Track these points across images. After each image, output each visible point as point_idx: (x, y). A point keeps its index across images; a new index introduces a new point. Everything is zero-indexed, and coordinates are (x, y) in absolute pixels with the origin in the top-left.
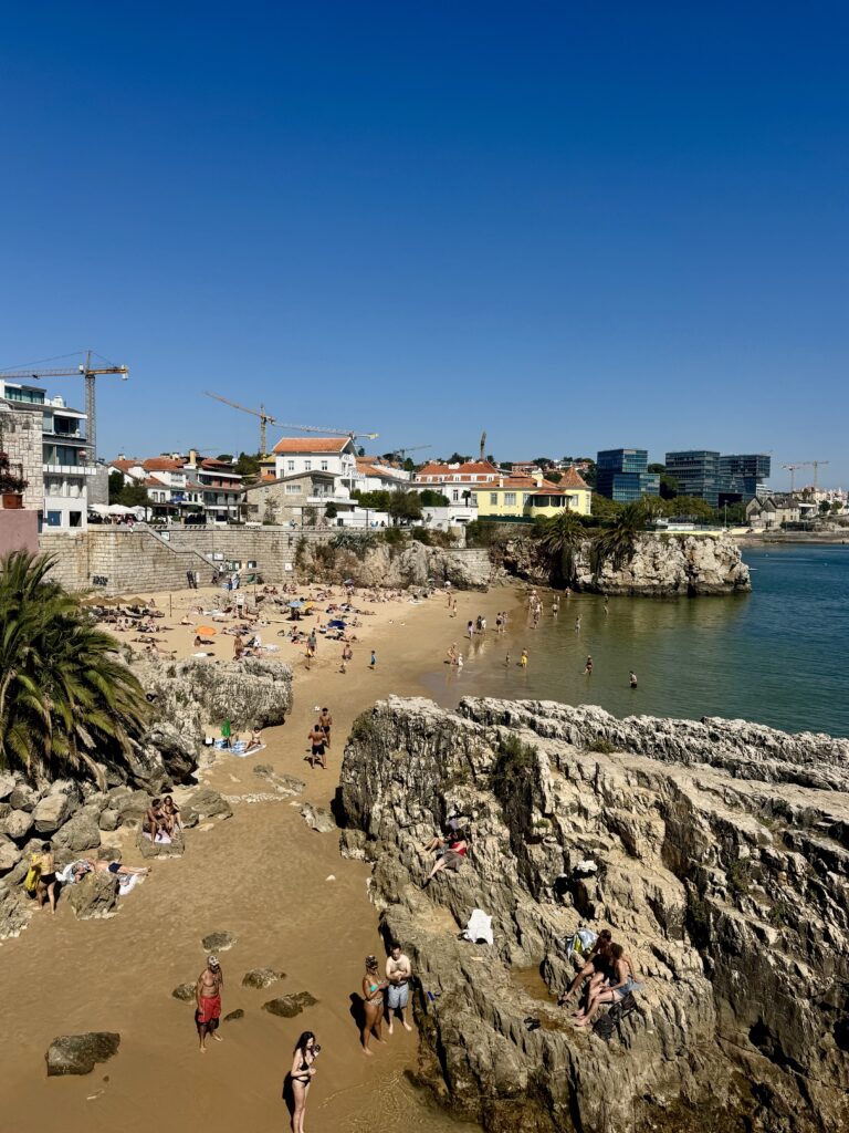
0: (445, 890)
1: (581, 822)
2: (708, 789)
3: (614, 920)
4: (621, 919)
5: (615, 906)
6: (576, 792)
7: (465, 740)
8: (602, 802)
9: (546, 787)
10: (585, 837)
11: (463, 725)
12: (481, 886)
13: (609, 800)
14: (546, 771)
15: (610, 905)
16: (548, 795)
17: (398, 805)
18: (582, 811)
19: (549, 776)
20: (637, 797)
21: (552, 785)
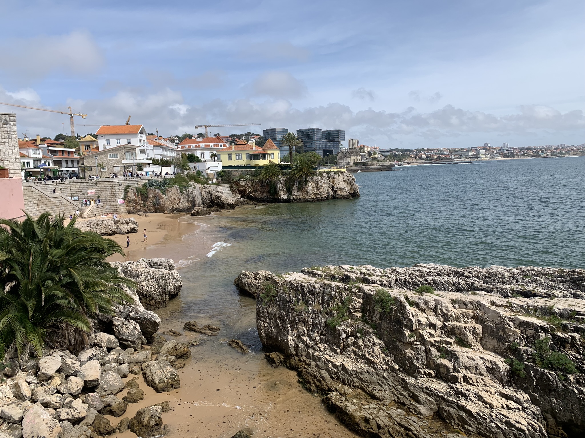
0: (356, 380)
1: (433, 332)
2: (502, 305)
3: (470, 381)
4: (475, 381)
5: (469, 375)
6: (426, 316)
7: (339, 293)
8: (442, 319)
9: (411, 315)
10: (437, 339)
11: (337, 286)
12: (377, 374)
13: (446, 317)
14: (408, 307)
15: (466, 374)
16: (413, 320)
17: (304, 335)
18: (432, 326)
19: (411, 310)
20: (463, 315)
21: (414, 314)
